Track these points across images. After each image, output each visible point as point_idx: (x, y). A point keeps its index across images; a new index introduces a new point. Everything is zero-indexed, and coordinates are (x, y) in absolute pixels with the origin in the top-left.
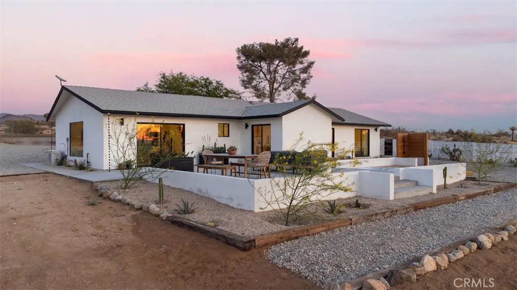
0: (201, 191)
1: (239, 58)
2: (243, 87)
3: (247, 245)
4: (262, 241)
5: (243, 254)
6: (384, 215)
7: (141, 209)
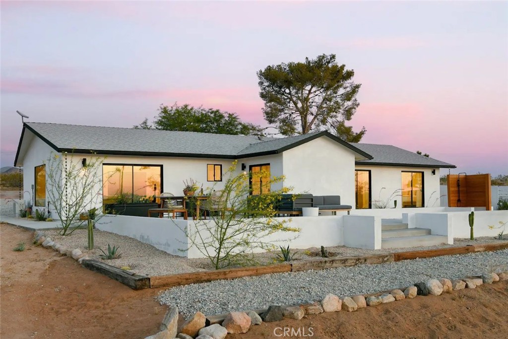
0: (142, 237)
1: (261, 83)
2: (268, 122)
3: (139, 283)
4: (160, 281)
5: (133, 293)
6: (344, 263)
7: (65, 255)
